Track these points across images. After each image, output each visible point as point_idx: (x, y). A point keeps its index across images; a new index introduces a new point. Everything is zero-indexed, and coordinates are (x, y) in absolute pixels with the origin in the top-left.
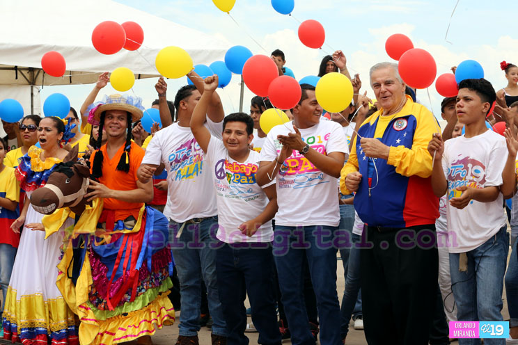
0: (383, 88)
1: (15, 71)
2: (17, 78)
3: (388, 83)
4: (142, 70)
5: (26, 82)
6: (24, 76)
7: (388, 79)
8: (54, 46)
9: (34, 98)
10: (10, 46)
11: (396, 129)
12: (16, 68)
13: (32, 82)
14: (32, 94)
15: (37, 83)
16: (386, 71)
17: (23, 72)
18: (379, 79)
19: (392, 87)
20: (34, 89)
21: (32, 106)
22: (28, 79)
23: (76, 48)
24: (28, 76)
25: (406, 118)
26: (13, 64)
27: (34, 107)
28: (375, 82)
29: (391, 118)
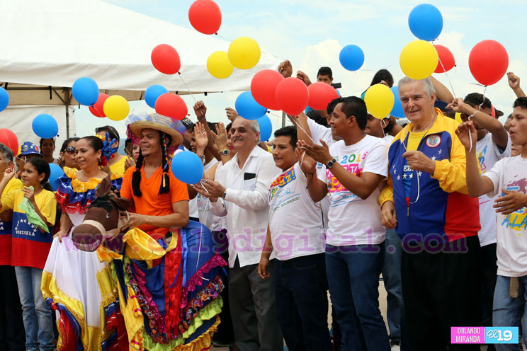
0: (411, 103)
1: (49, 91)
2: (51, 98)
3: (416, 97)
4: (180, 87)
5: (61, 102)
6: (59, 96)
7: (416, 94)
8: (89, 64)
9: (69, 118)
10: (43, 66)
11: (430, 145)
12: (50, 88)
13: (67, 102)
14: (67, 115)
15: (72, 103)
16: (414, 85)
17: (58, 91)
18: (407, 94)
19: (420, 102)
20: (69, 109)
21: (68, 127)
22: (63, 98)
23: (111, 66)
24: (62, 95)
25: (440, 134)
26: (47, 84)
27: (70, 128)
28: (403, 96)
29: (421, 134)
